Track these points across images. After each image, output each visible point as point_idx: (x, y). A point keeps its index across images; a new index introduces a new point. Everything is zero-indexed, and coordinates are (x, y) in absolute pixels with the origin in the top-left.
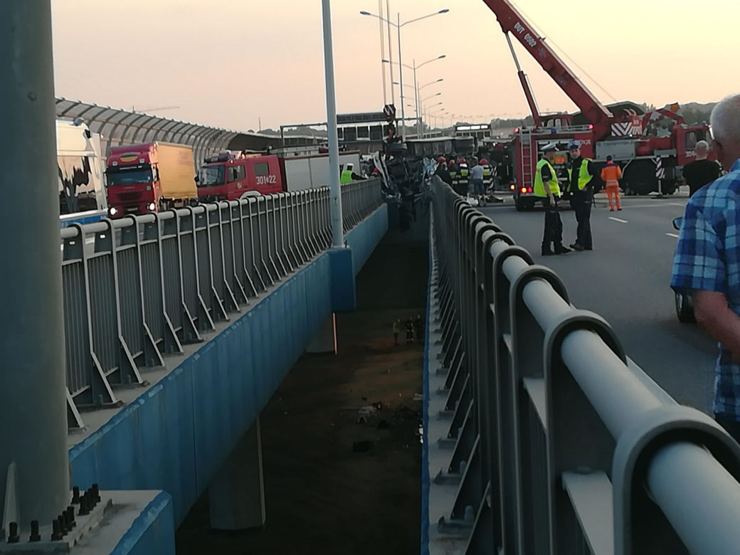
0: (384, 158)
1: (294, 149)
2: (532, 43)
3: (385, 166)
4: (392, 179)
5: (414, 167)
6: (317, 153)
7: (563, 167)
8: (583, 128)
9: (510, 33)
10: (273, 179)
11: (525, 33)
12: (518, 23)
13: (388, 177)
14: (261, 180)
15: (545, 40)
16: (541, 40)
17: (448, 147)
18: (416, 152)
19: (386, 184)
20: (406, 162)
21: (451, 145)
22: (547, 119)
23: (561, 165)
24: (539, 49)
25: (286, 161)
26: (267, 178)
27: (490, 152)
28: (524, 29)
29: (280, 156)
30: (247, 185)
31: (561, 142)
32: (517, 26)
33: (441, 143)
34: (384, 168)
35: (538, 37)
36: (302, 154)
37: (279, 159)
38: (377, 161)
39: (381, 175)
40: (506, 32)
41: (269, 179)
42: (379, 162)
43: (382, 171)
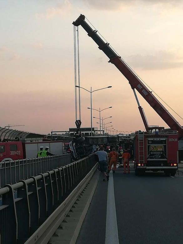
0: (74, 144)
1: (30, 139)
2: (146, 94)
3: (74, 148)
4: (78, 154)
5: (89, 149)
6: (42, 141)
7: (161, 153)
8: (173, 132)
9: (135, 89)
10: (19, 152)
11: (142, 89)
12: (139, 84)
13: (76, 153)
14: (12, 153)
15: (152, 93)
16: (150, 92)
17: (105, 140)
18: (90, 142)
19: (75, 157)
20: (85, 147)
21: (107, 139)
22: (152, 129)
23: (160, 152)
24: (149, 97)
25: (26, 144)
26: (16, 152)
27: (125, 144)
28: (142, 87)
29: (23, 142)
30: (6, 155)
31: (161, 139)
32: (139, 86)
33: (102, 138)
34: (74, 149)
35: (149, 91)
36: (34, 141)
37: (22, 143)
38: (71, 146)
39: (73, 152)
40: (133, 88)
41: (17, 153)
42: (72, 146)
43: (73, 151)
